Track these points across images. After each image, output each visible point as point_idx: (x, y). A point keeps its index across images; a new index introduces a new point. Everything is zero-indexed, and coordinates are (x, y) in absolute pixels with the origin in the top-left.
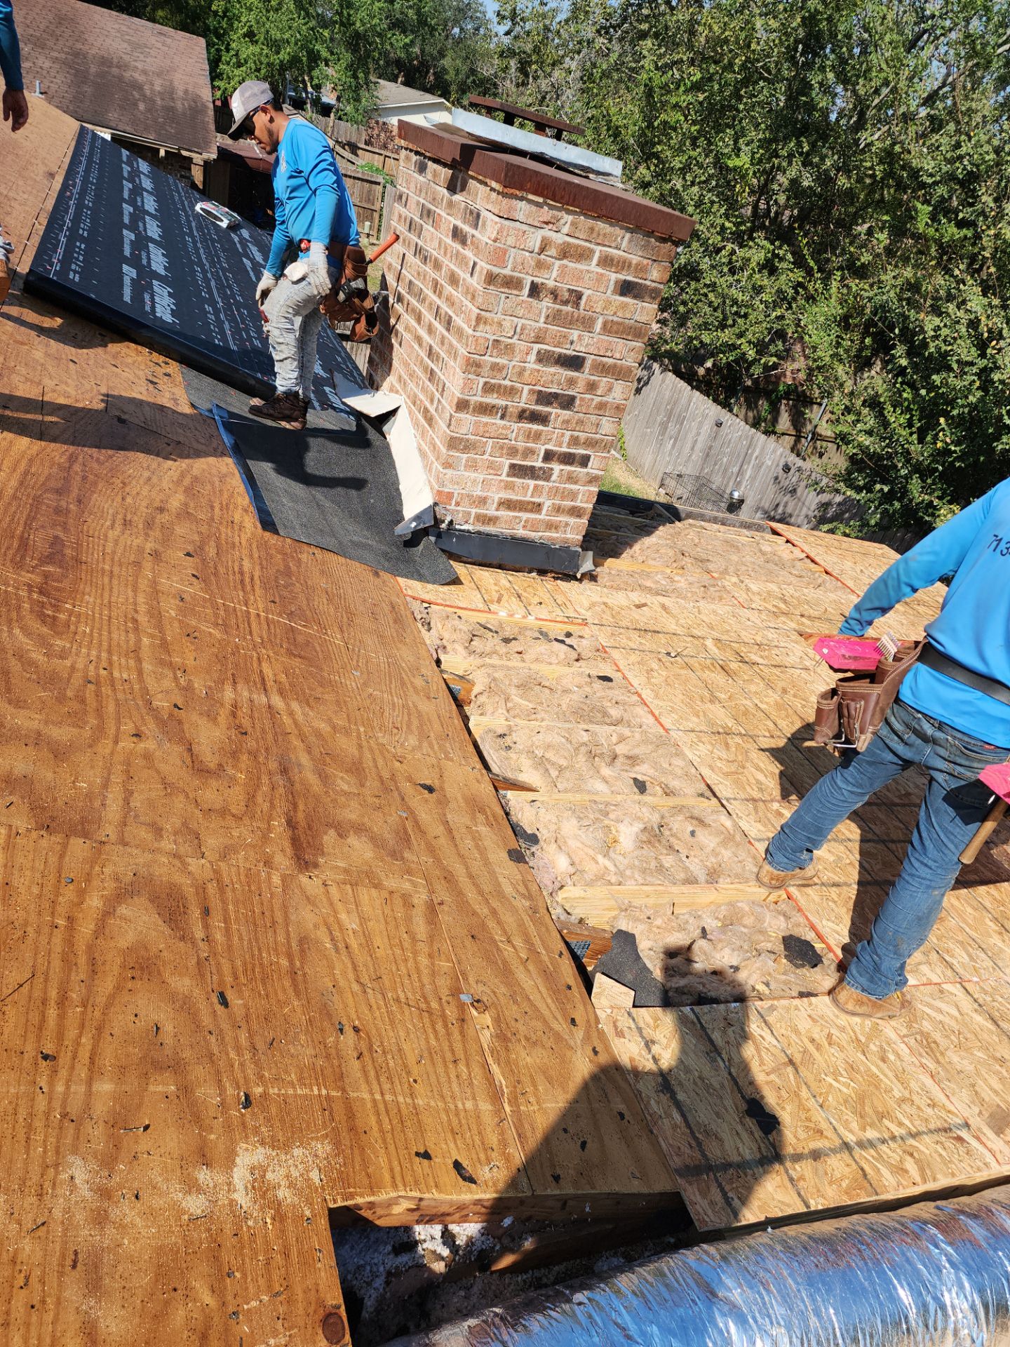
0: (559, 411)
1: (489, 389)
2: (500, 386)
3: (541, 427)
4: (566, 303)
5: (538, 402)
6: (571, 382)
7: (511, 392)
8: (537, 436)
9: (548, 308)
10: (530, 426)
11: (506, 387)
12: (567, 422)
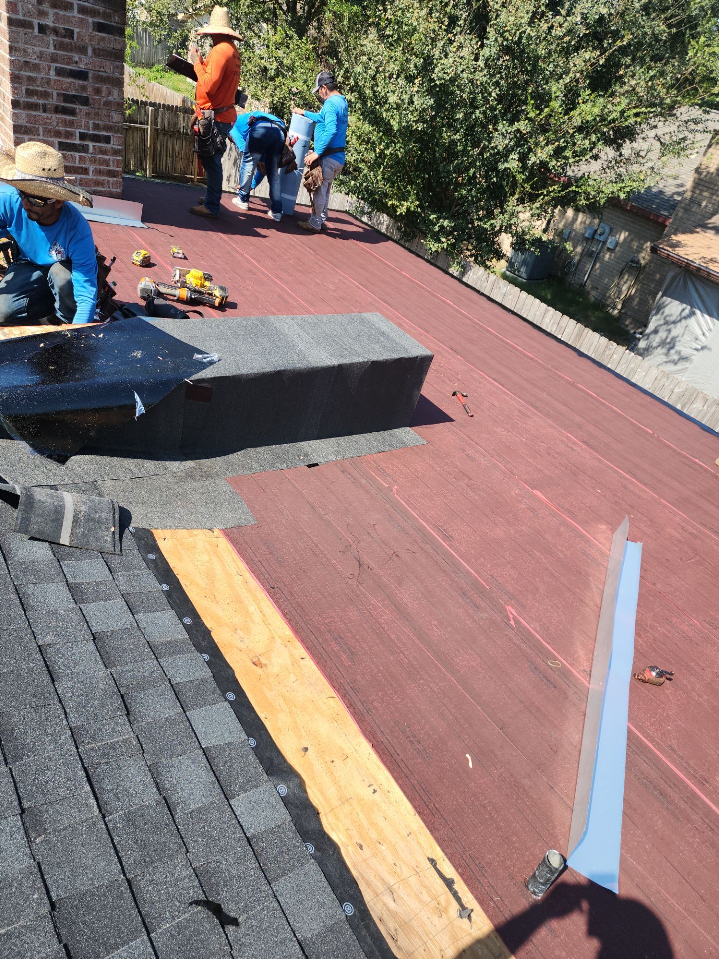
0: (81, 107)
1: (30, 93)
2: (37, 91)
3: (72, 118)
4: (65, 37)
5: (65, 101)
6: (84, 88)
7: (46, 95)
8: (71, 124)
9: (54, 40)
10: (64, 117)
11: (41, 92)
12: (88, 114)
